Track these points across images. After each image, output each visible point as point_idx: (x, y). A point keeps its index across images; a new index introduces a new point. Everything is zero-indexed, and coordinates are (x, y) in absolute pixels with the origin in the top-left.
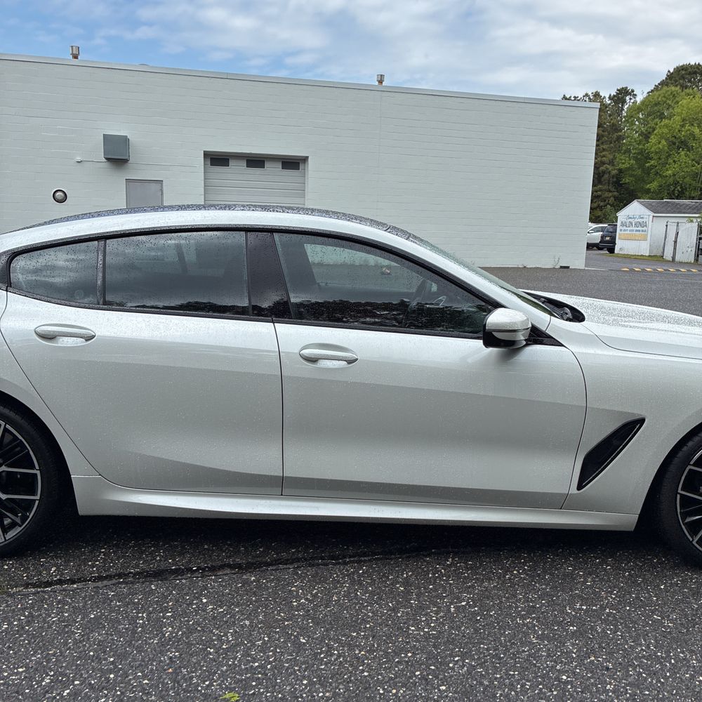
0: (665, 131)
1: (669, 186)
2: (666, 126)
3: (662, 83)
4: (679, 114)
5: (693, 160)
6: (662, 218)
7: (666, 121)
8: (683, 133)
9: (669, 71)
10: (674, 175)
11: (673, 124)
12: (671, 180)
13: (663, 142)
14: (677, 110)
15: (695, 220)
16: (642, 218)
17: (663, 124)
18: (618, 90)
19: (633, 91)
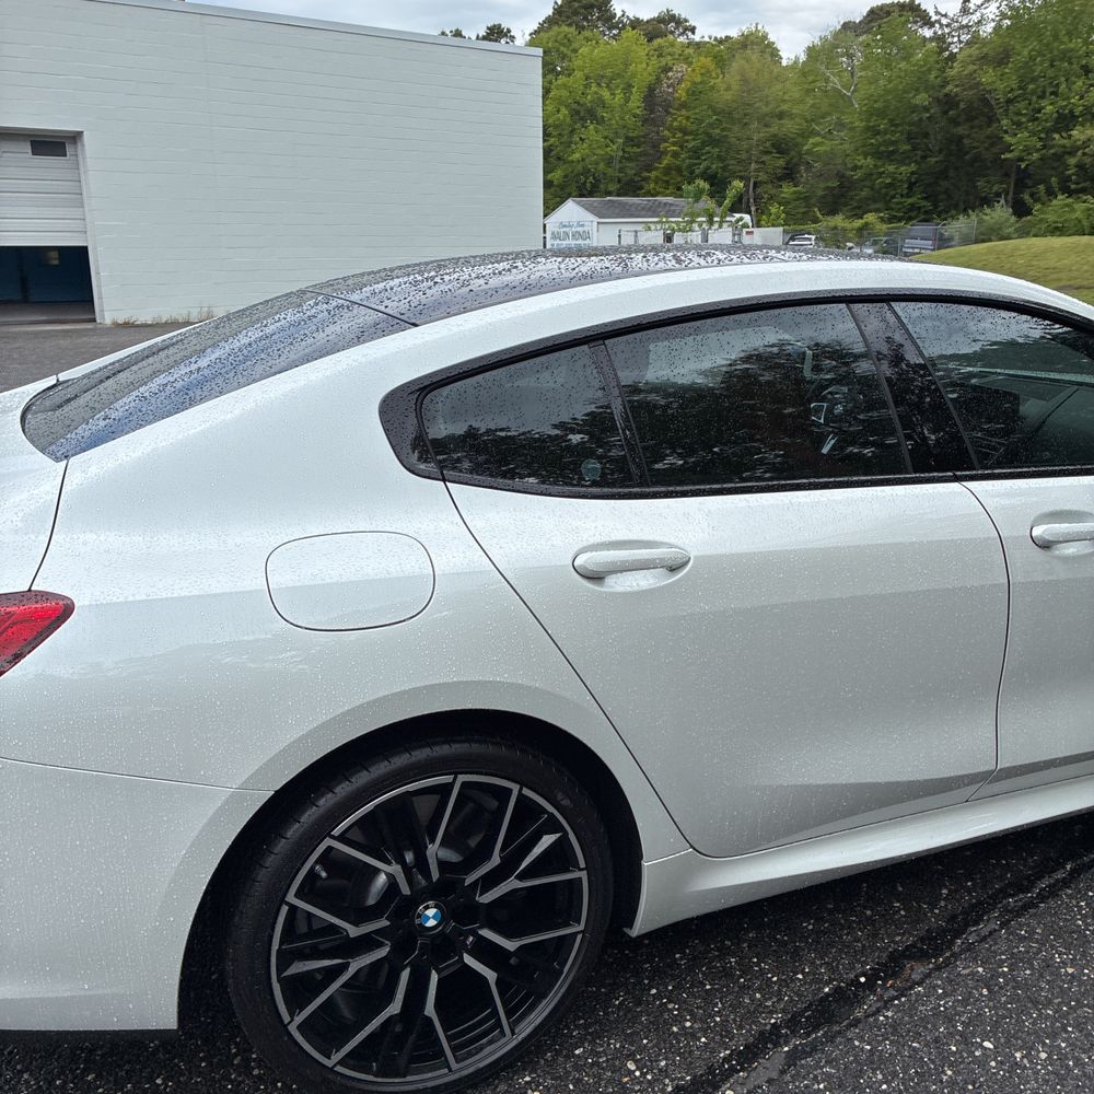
0: (565, 93)
1: (578, 175)
2: (564, 86)
3: (549, 20)
4: (581, 69)
5: (606, 138)
6: (609, 226)
7: (562, 80)
8: (589, 97)
9: (556, 3)
10: (583, 160)
11: (574, 83)
12: (580, 167)
13: (564, 111)
14: (577, 63)
15: (653, 227)
16: (583, 226)
17: (559, 82)
18: (488, 28)
19: (509, 31)
